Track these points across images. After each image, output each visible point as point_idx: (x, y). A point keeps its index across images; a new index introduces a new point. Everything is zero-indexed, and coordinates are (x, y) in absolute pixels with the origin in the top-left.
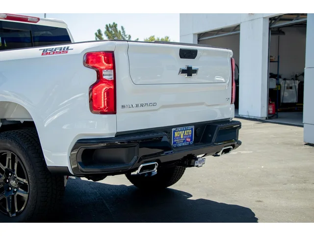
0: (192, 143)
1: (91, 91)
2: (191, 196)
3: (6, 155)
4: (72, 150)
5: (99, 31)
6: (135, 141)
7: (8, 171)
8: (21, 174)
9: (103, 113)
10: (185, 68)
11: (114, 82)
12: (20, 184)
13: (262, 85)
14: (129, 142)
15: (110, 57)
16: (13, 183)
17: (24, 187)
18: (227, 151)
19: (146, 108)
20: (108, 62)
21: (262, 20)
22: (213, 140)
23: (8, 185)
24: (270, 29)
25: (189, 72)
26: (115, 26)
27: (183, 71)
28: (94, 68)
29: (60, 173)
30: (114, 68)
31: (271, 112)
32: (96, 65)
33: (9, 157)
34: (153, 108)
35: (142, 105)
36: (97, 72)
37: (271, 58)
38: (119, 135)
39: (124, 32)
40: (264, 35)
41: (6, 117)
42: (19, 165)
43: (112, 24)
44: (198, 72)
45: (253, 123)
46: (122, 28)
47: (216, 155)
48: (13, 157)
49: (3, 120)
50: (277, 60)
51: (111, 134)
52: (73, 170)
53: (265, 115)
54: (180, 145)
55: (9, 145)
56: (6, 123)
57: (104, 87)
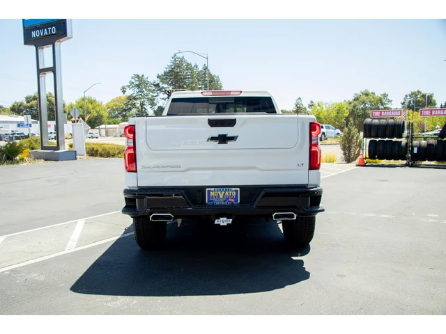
0: (235, 204)
11: (134, 149)
27: (212, 138)
30: (134, 138)
34: (177, 169)
35: (163, 167)
38: (140, 188)
54: (218, 203)
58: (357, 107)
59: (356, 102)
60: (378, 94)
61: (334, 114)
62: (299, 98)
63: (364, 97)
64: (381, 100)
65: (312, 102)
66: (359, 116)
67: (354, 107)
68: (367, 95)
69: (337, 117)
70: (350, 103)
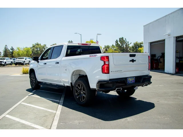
0: (134, 82)
1: (102, 67)
2: (136, 99)
3: (80, 85)
4: (97, 84)
5: (117, 40)
6: (115, 82)
7: (80, 89)
8: (84, 90)
9: (105, 73)
10: (131, 60)
11: (109, 65)
12: (84, 93)
13: (173, 61)
14: (113, 82)
15: (108, 57)
16: (82, 92)
17: (85, 94)
18: (147, 85)
19: (119, 72)
20: (107, 59)
21: (173, 38)
22: (141, 82)
23: (80, 93)
24: (176, 41)
25: (133, 61)
26: (123, 38)
27: (131, 61)
28: (103, 61)
29: (94, 90)
30: (109, 61)
31: (177, 71)
32: (104, 60)
33: (81, 85)
34: (121, 72)
35: (117, 71)
36: (104, 62)
37: (177, 51)
38: (110, 80)
39: (126, 40)
40: (174, 43)
41: (80, 74)
42: (83, 88)
43: (121, 38)
44: (136, 61)
45: (169, 75)
46: (125, 39)
47: (143, 86)
48: (82, 85)
49: (80, 75)
50: (179, 52)
51: (108, 79)
52: (97, 89)
53: (174, 72)
54: (130, 83)
55: (81, 82)
56: (80, 76)
57: (106, 66)
58: (34, 50)
59: (34, 48)
60: (42, 45)
61: (25, 53)
62: (6, 45)
63: (37, 46)
64: (44, 47)
65: (12, 47)
66: (35, 54)
67: (33, 50)
68: (38, 45)
69: (27, 54)
70: (31, 48)
